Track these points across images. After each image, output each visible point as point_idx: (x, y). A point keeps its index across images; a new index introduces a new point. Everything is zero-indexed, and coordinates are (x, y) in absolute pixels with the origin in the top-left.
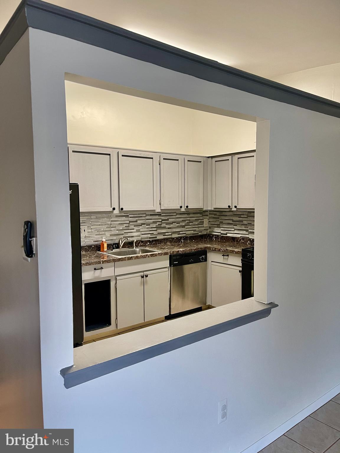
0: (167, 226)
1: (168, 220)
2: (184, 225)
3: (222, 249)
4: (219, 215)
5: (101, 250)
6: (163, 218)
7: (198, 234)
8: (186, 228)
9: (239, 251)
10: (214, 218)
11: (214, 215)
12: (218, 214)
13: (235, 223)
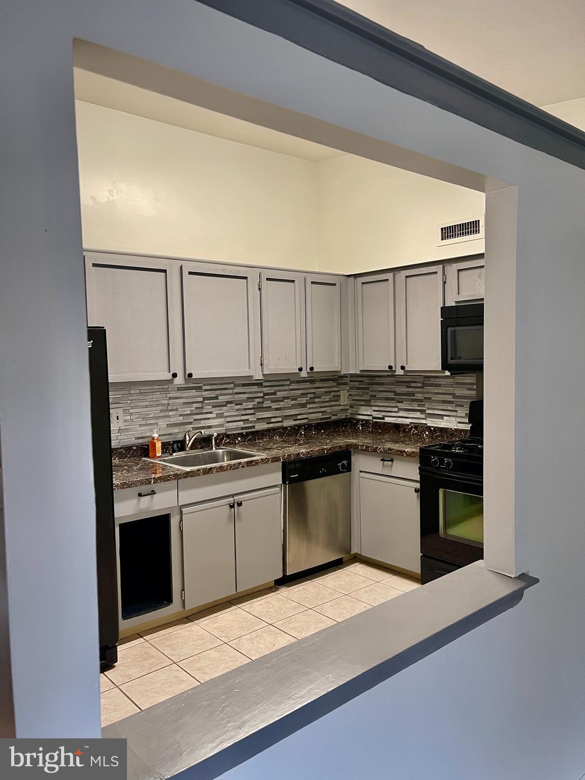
0: (274, 406)
1: (275, 394)
2: (305, 402)
3: (380, 448)
4: (369, 384)
5: (150, 455)
6: (266, 390)
7: (330, 418)
8: (309, 408)
9: (413, 452)
10: (358, 388)
11: (358, 383)
12: (366, 380)
13: (398, 398)
